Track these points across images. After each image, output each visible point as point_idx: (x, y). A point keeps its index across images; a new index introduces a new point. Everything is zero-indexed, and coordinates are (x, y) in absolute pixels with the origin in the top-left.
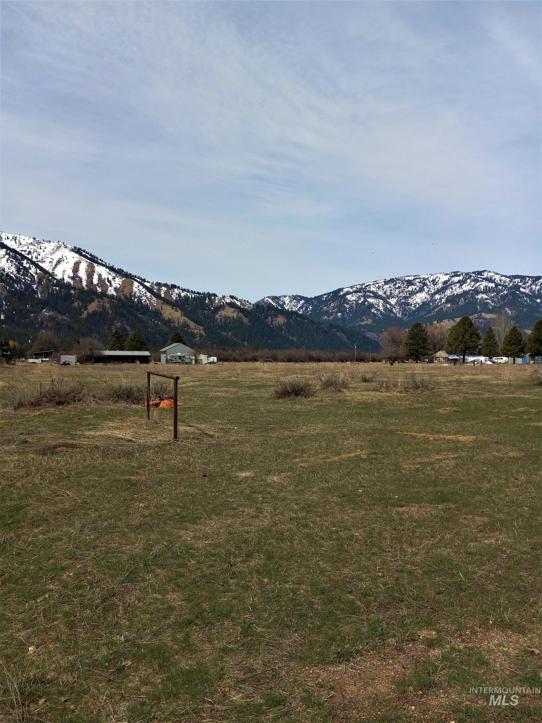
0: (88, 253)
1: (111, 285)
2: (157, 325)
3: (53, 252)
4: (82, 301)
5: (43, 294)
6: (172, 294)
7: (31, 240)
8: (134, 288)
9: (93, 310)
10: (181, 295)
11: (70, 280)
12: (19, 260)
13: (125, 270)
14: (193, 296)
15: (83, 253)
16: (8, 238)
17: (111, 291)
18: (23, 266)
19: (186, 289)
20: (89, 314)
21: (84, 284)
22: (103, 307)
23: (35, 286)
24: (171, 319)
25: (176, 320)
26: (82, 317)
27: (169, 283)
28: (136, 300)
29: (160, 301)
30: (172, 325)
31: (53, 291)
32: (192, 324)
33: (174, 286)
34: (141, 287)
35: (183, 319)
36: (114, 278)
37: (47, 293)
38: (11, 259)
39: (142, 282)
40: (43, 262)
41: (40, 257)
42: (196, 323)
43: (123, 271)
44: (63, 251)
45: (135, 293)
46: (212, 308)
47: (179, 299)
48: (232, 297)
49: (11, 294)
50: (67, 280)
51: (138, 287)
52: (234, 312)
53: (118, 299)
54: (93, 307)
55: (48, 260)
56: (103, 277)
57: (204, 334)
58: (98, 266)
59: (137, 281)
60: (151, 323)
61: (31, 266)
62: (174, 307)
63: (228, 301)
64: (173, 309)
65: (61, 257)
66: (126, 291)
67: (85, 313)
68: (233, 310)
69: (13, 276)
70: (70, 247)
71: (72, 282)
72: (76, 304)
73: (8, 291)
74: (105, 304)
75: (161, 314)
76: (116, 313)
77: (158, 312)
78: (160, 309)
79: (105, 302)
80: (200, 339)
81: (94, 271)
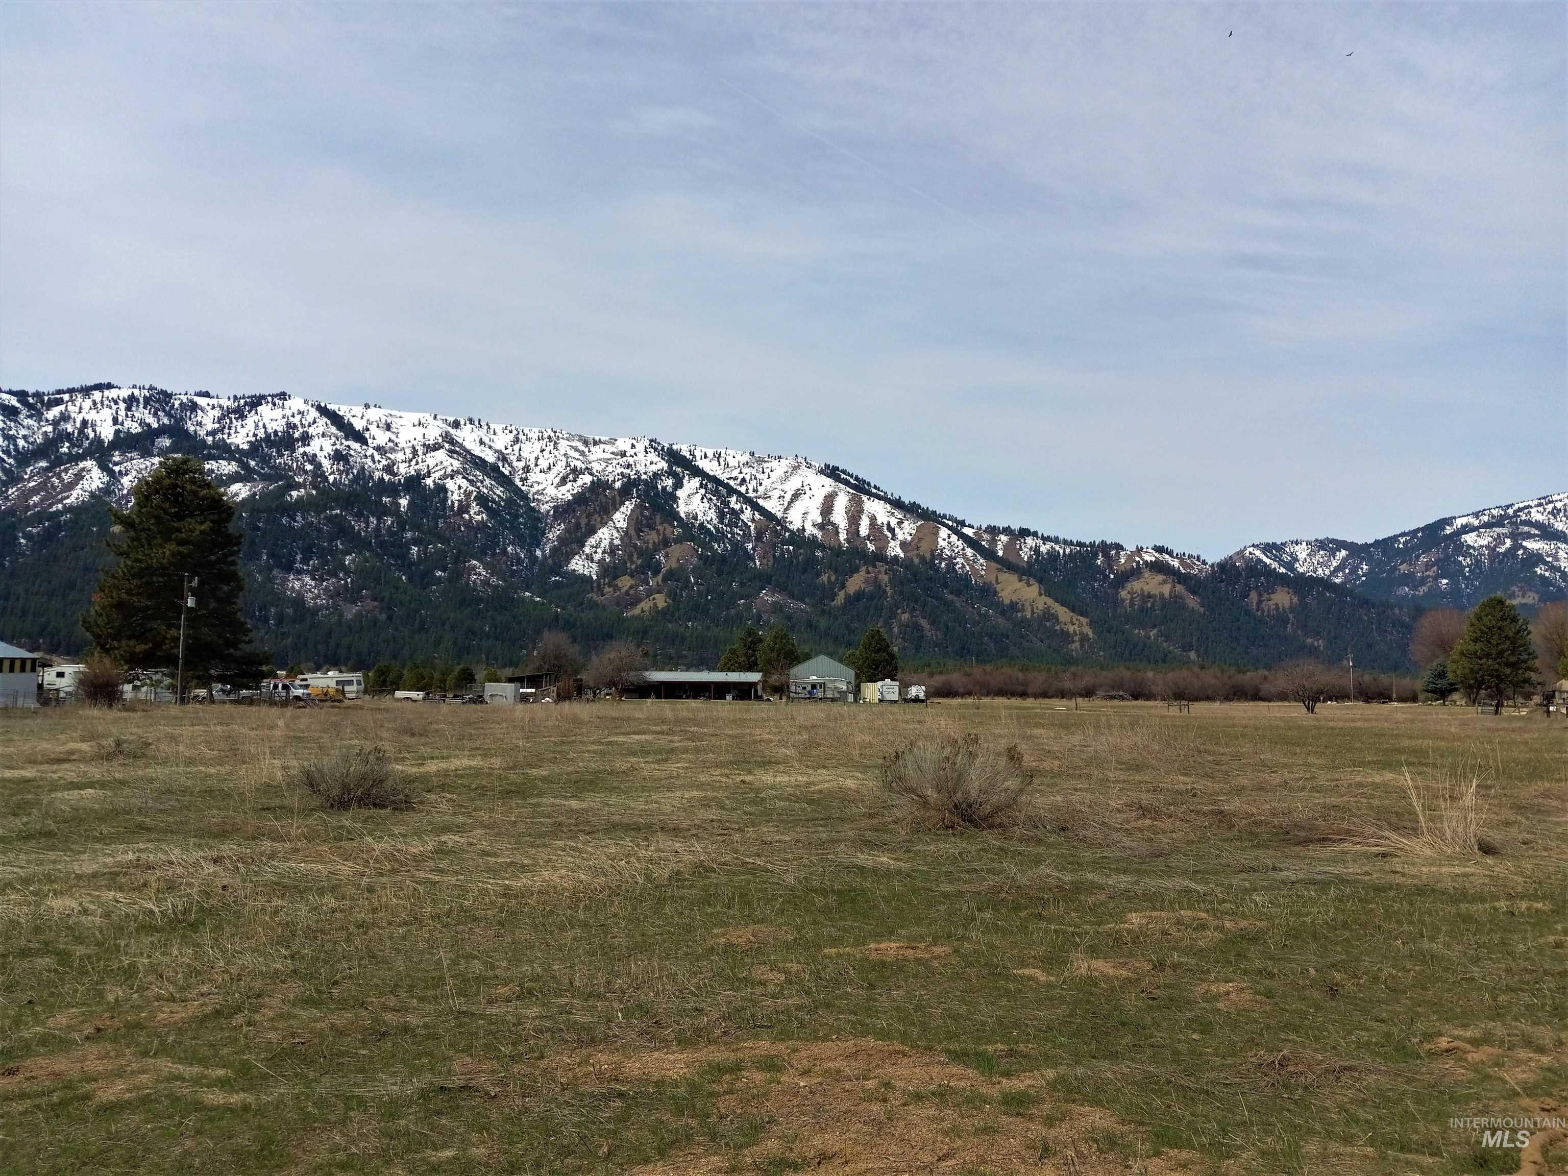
0: (851, 476)
1: (894, 537)
2: (986, 616)
3: (786, 478)
4: (836, 572)
5: (765, 561)
6: (1021, 549)
7: (746, 458)
8: (940, 540)
9: (857, 588)
10: (1041, 549)
11: (815, 531)
12: (723, 496)
13: (924, 505)
14: (1068, 551)
15: (843, 476)
16: (706, 457)
17: (894, 549)
18: (729, 508)
19: (1052, 535)
20: (848, 597)
21: (843, 536)
22: (876, 583)
23: (750, 546)
24: (1017, 603)
25: (1028, 604)
26: (835, 602)
27: (1015, 527)
28: (943, 565)
29: (994, 565)
30: (1019, 615)
31: (782, 554)
32: (1063, 613)
33: (1024, 533)
34: (954, 538)
35: (1043, 602)
36: (900, 523)
37: (771, 559)
38: (709, 496)
39: (957, 527)
40: (767, 497)
41: (761, 489)
42: (1073, 611)
43: (919, 507)
44: (804, 474)
45: (942, 551)
46: (1112, 576)
47: (1037, 559)
48: (1160, 549)
49: (705, 563)
50: (810, 530)
51: (949, 537)
52: (1165, 582)
53: (907, 564)
54: (856, 583)
55: (776, 494)
56: (879, 522)
57: (1091, 635)
58: (869, 499)
59: (947, 526)
60: (973, 613)
61: (744, 506)
62: (1024, 577)
63: (1148, 558)
64: (1020, 581)
65: (799, 486)
66: (925, 549)
67: (842, 594)
68: (1160, 577)
69: (712, 529)
70: (817, 466)
71: (819, 534)
72: (824, 578)
73: (700, 557)
74: (880, 576)
75: (995, 593)
76: (901, 593)
77: (989, 588)
78: (994, 582)
79: (880, 572)
80: (1082, 646)
81: (861, 511)
